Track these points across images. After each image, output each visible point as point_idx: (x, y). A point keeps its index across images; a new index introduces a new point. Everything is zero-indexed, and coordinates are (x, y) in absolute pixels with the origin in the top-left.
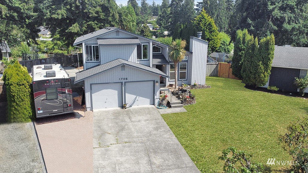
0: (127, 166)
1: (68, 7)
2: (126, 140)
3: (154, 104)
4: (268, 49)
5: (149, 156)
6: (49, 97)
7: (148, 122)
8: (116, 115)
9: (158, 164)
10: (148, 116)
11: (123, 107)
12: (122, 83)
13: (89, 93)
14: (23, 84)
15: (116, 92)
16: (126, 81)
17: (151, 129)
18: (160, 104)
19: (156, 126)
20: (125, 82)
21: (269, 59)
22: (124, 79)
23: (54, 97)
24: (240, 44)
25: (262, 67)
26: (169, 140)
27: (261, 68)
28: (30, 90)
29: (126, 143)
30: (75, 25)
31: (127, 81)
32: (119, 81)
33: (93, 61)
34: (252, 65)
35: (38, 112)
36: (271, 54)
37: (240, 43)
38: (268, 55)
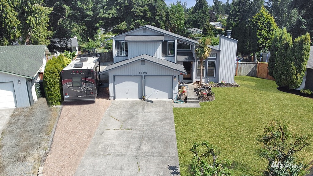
0: (118, 148)
1: (118, 7)
2: (130, 127)
3: (172, 99)
4: (302, 49)
5: (141, 143)
6: (75, 85)
7: (157, 113)
8: (133, 105)
9: (145, 150)
10: (161, 108)
11: (142, 98)
12: (142, 76)
13: (112, 83)
14: (54, 73)
15: (137, 84)
16: (145, 74)
17: (157, 120)
18: (178, 99)
19: (163, 118)
20: (145, 76)
21: (303, 60)
22: (144, 73)
23: (79, 85)
24: (277, 44)
25: (295, 68)
26: (168, 131)
27: (292, 69)
28: (59, 77)
29: (127, 129)
30: (122, 23)
31: (147, 75)
32: (139, 75)
33: (122, 56)
34: (284, 65)
35: (66, 96)
36: (304, 54)
37: (277, 42)
38: (302, 55)
